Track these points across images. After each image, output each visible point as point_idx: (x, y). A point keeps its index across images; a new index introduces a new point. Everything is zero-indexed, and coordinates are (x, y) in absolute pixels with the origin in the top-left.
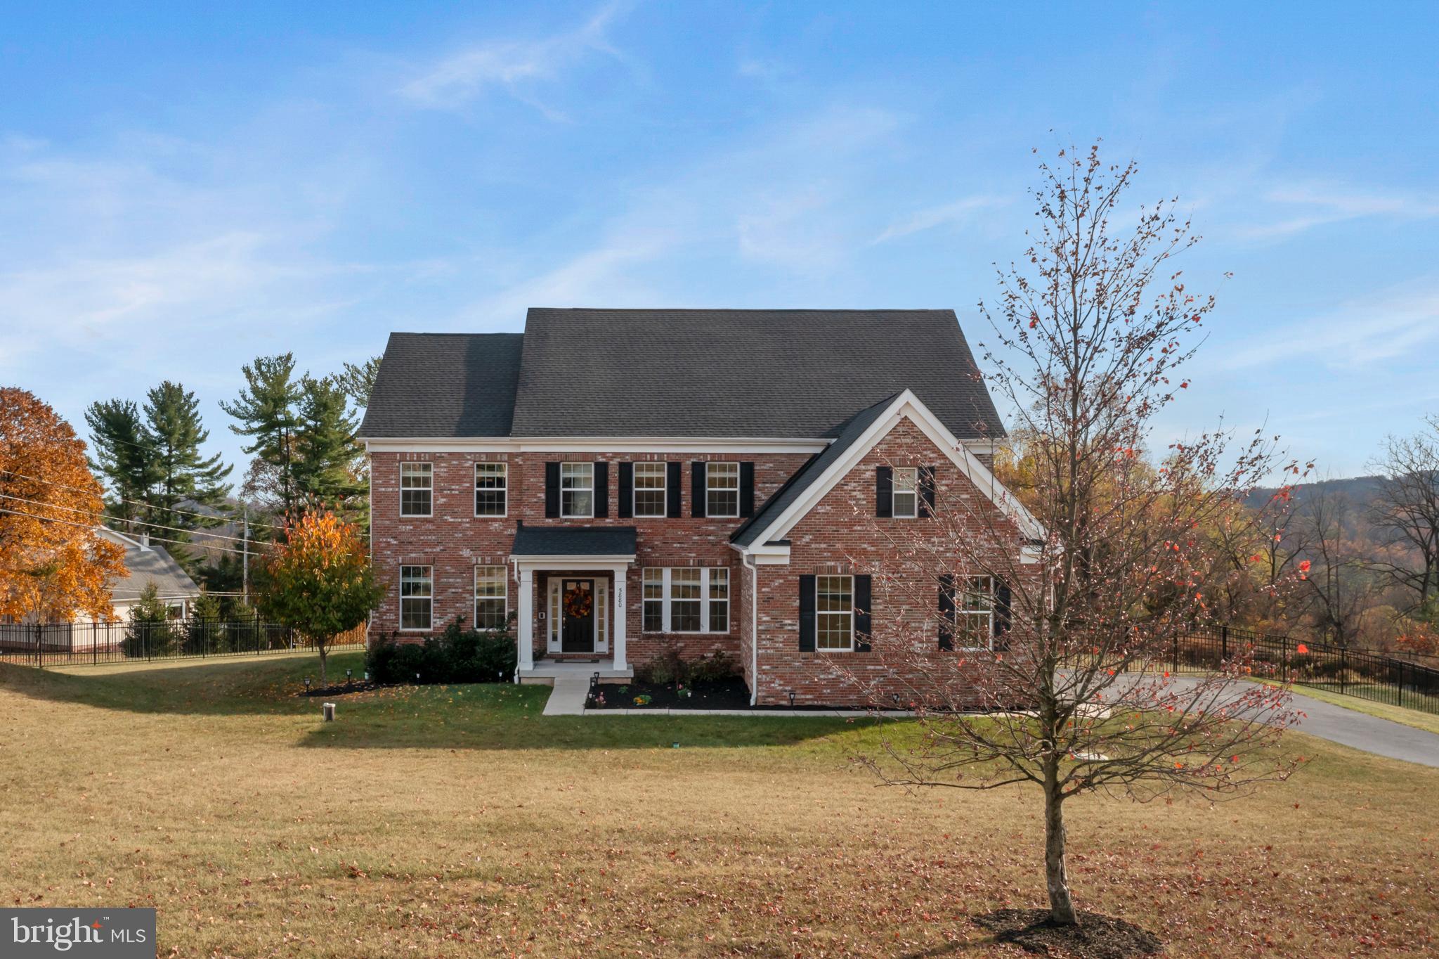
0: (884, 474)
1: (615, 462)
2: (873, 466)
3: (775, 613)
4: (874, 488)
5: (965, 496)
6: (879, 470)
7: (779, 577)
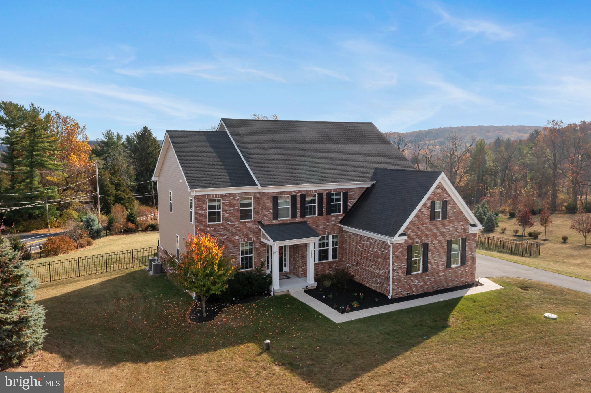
0: (433, 204)
1: (299, 195)
2: (429, 202)
3: (399, 262)
4: (430, 210)
5: (455, 210)
6: (431, 203)
7: (401, 247)
